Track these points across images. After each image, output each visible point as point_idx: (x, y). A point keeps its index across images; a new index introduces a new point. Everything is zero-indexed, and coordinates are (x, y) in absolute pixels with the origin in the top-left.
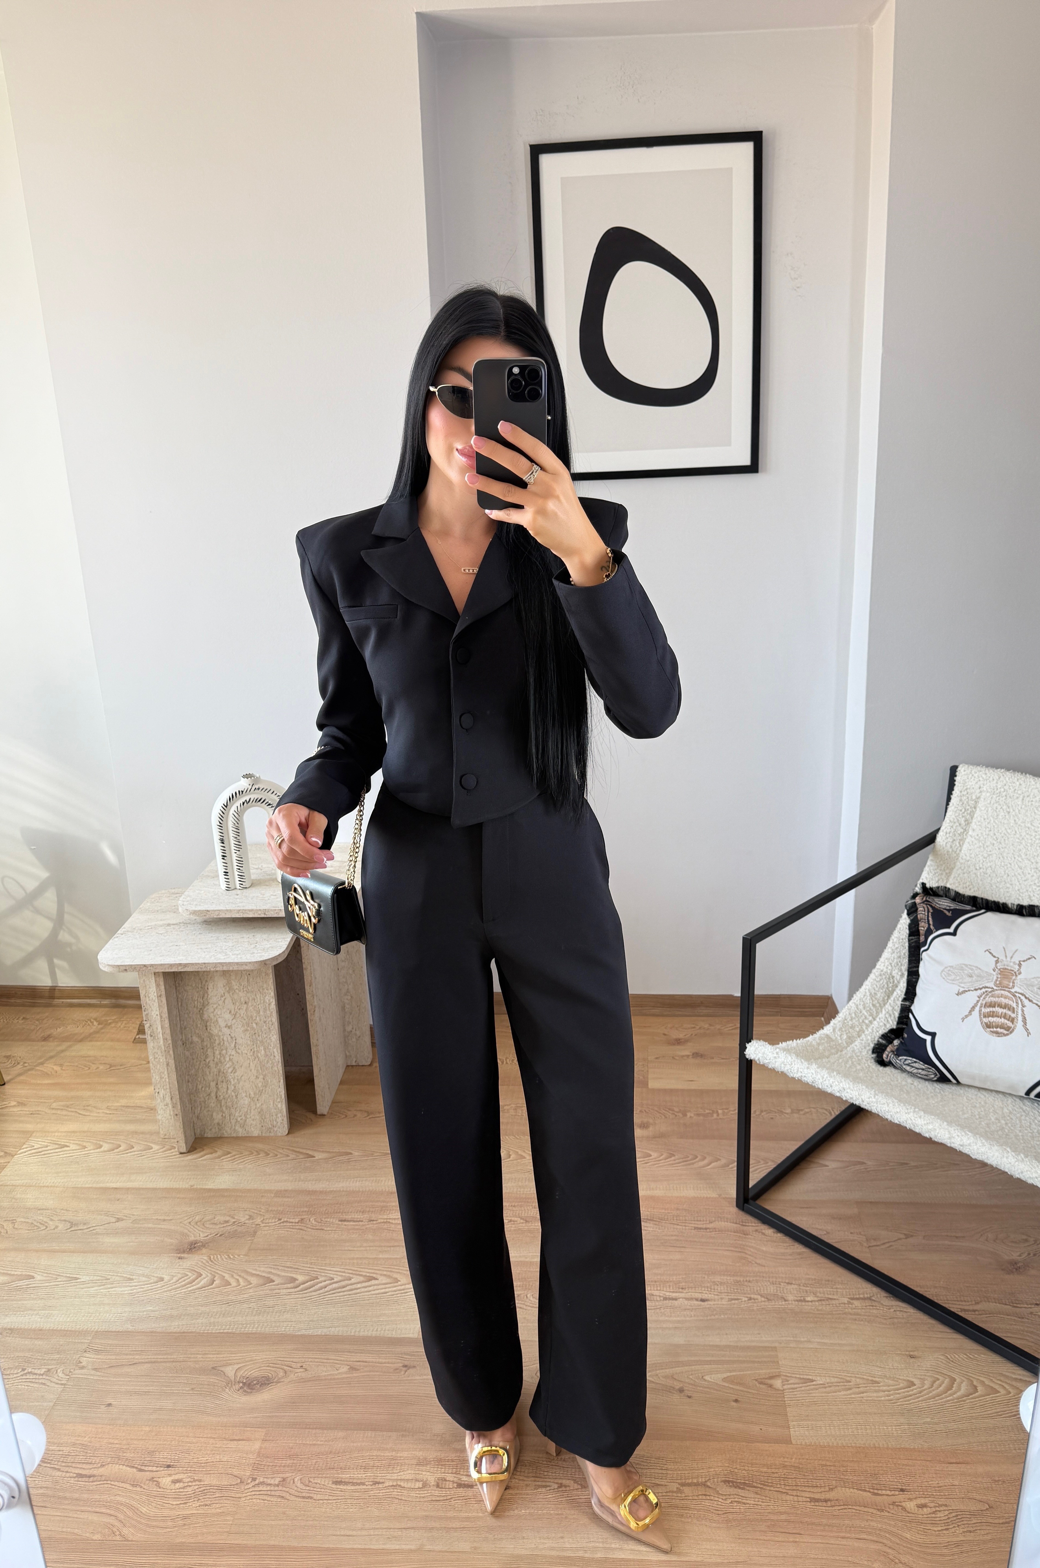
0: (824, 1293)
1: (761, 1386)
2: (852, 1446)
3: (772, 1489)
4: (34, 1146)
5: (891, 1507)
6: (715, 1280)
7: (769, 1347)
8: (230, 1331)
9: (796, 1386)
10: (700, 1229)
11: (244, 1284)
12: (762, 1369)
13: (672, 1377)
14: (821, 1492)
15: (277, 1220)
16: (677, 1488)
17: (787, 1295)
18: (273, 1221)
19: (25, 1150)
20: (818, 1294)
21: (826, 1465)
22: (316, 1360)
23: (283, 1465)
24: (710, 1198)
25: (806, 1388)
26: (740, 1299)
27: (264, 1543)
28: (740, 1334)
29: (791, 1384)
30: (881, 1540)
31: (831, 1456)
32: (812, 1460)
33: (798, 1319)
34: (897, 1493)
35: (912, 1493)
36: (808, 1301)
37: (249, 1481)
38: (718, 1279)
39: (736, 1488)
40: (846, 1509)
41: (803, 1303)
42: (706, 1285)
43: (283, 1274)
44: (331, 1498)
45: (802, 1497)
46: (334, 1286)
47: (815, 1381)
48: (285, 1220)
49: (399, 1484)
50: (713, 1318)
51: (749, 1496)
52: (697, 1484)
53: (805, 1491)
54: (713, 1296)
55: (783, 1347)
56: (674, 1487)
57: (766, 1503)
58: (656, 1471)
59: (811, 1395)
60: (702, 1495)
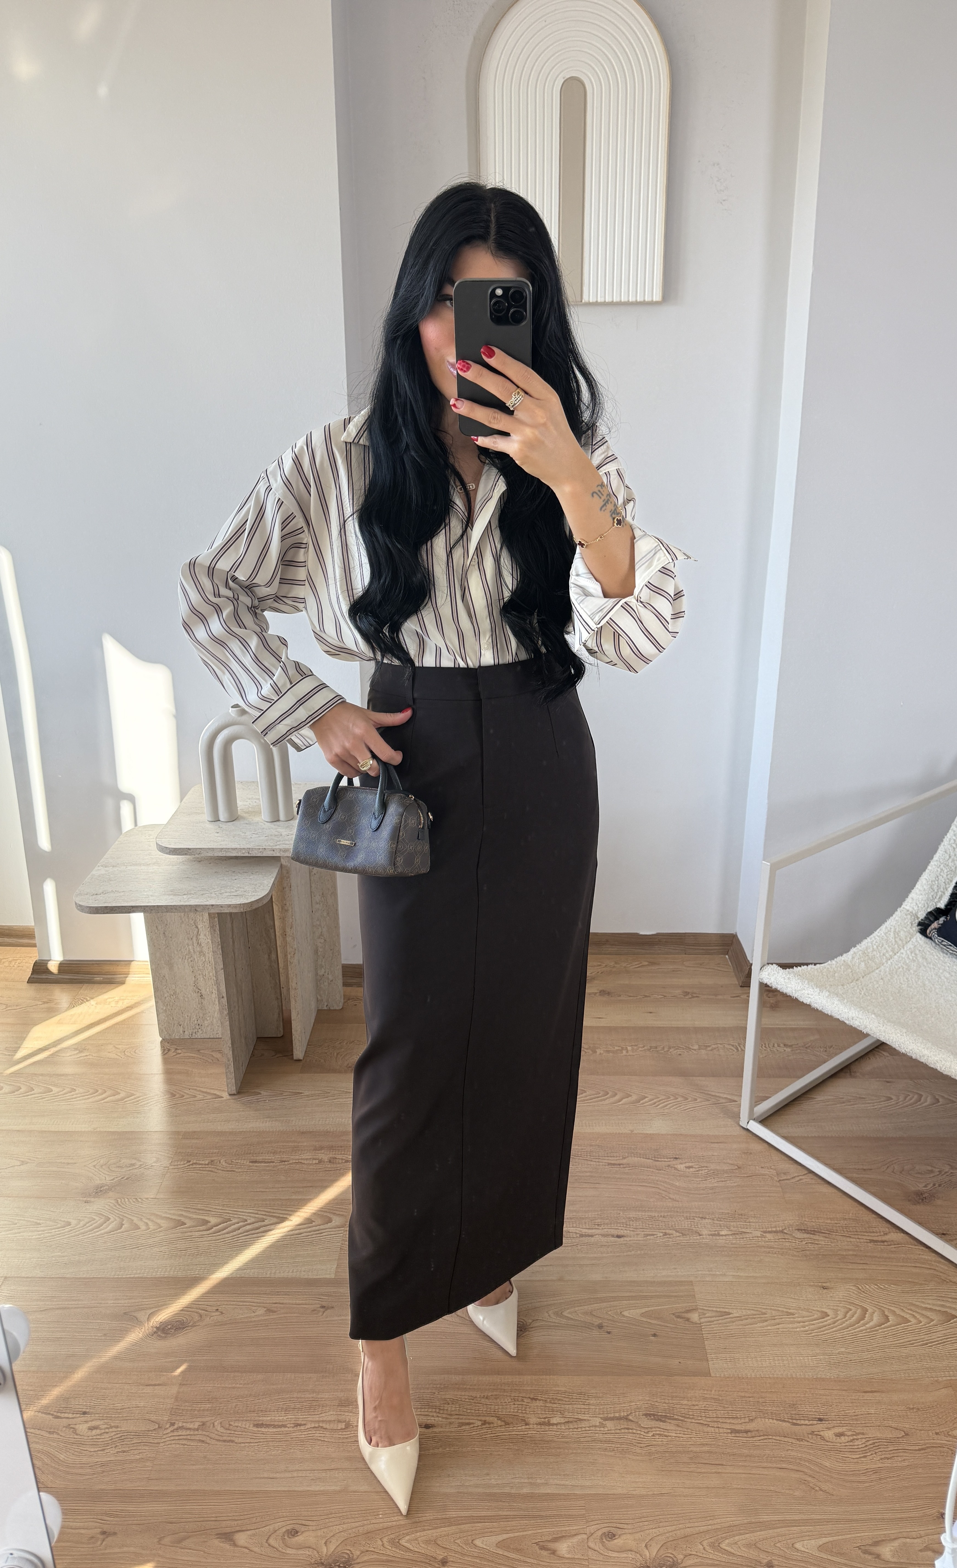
0: (737, 1227)
1: (678, 1320)
2: (770, 1378)
3: (693, 1421)
5: (810, 1436)
6: (630, 1216)
7: (684, 1281)
8: (141, 1275)
9: (713, 1319)
10: (614, 1164)
11: (155, 1227)
12: (679, 1303)
13: (591, 1313)
14: (741, 1424)
15: (186, 1162)
16: (600, 1422)
17: (701, 1229)
18: (182, 1163)
20: (732, 1228)
21: (745, 1397)
22: (232, 1303)
23: (202, 1409)
24: (622, 1134)
25: (723, 1321)
26: (656, 1234)
27: (186, 1488)
28: (657, 1269)
29: (708, 1317)
30: (801, 1469)
31: (749, 1387)
32: (731, 1392)
33: (713, 1253)
34: (815, 1422)
35: (830, 1422)
36: (722, 1235)
37: (168, 1426)
38: (632, 1214)
39: (657, 1421)
40: (766, 1439)
41: (719, 1237)
42: (622, 1221)
43: (194, 1216)
44: (252, 1441)
45: (723, 1428)
46: (248, 1227)
47: (731, 1314)
48: (195, 1162)
49: (321, 1425)
50: (629, 1253)
51: (668, 1428)
52: (619, 1418)
53: (725, 1423)
54: (628, 1231)
55: (699, 1281)
56: (597, 1421)
57: (688, 1436)
58: (579, 1406)
59: (728, 1328)
60: (625, 1428)
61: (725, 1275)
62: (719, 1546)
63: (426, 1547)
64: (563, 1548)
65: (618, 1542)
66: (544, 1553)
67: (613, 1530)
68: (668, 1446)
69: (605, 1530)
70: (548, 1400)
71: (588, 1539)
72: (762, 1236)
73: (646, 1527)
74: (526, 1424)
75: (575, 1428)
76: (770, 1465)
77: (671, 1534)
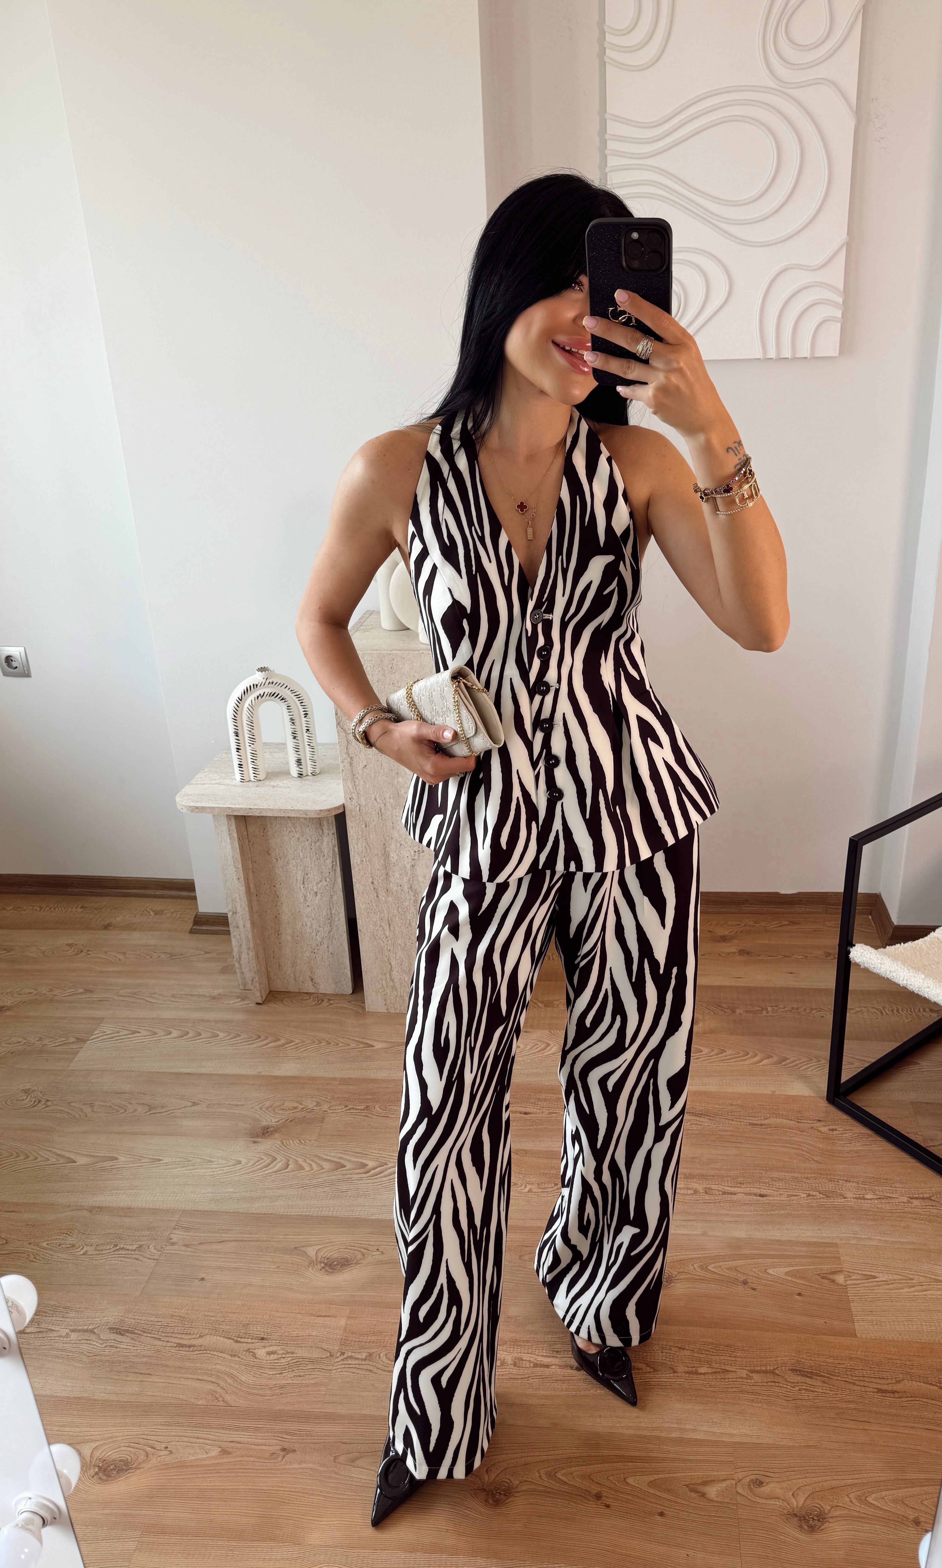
0: (883, 1191)
1: (824, 1280)
2: (917, 1342)
3: (839, 1378)
4: (105, 1032)
6: (773, 1176)
7: (829, 1243)
8: (307, 1213)
9: (858, 1281)
10: (755, 1124)
11: (317, 1169)
12: (823, 1265)
13: (736, 1269)
14: (888, 1384)
15: (343, 1107)
16: (746, 1375)
17: (846, 1192)
18: (340, 1107)
19: (97, 1035)
20: (877, 1192)
21: (891, 1359)
23: (365, 1340)
24: (763, 1094)
25: (869, 1284)
26: (799, 1195)
28: (801, 1229)
29: (854, 1280)
31: (896, 1350)
32: (877, 1353)
33: (858, 1216)
36: (867, 1199)
37: (338, 1355)
38: (775, 1175)
39: (803, 1376)
40: (913, 1400)
41: (863, 1201)
42: (764, 1181)
43: (353, 1159)
45: (869, 1387)
47: (878, 1277)
48: (351, 1107)
50: (773, 1212)
51: (815, 1384)
52: (766, 1372)
53: (871, 1382)
54: (771, 1191)
55: (845, 1244)
56: (744, 1373)
57: (834, 1392)
58: (726, 1358)
59: (875, 1291)
60: (771, 1382)
61: (870, 1239)
62: (866, 1500)
63: (581, 1481)
64: (712, 1491)
65: (766, 1489)
66: (693, 1495)
67: (762, 1479)
68: (816, 1401)
69: (753, 1477)
70: (696, 1350)
71: (736, 1484)
72: (909, 1202)
73: (792, 1477)
74: (675, 1372)
75: (722, 1378)
76: (916, 1425)
77: (818, 1485)
